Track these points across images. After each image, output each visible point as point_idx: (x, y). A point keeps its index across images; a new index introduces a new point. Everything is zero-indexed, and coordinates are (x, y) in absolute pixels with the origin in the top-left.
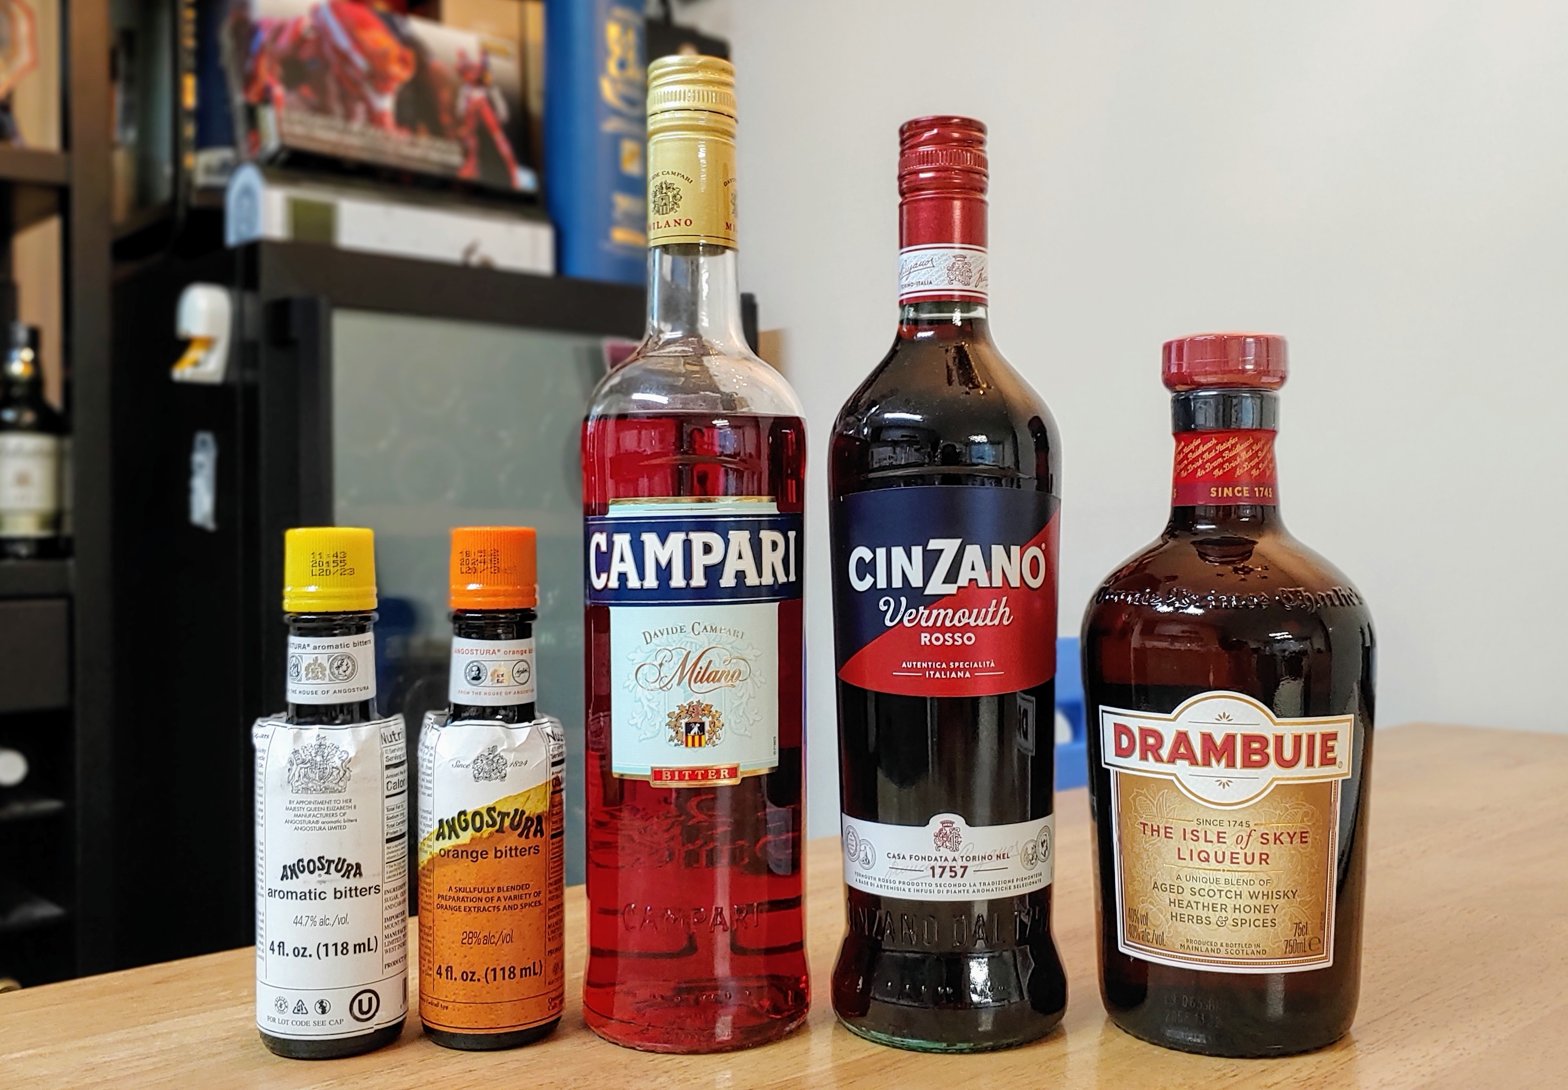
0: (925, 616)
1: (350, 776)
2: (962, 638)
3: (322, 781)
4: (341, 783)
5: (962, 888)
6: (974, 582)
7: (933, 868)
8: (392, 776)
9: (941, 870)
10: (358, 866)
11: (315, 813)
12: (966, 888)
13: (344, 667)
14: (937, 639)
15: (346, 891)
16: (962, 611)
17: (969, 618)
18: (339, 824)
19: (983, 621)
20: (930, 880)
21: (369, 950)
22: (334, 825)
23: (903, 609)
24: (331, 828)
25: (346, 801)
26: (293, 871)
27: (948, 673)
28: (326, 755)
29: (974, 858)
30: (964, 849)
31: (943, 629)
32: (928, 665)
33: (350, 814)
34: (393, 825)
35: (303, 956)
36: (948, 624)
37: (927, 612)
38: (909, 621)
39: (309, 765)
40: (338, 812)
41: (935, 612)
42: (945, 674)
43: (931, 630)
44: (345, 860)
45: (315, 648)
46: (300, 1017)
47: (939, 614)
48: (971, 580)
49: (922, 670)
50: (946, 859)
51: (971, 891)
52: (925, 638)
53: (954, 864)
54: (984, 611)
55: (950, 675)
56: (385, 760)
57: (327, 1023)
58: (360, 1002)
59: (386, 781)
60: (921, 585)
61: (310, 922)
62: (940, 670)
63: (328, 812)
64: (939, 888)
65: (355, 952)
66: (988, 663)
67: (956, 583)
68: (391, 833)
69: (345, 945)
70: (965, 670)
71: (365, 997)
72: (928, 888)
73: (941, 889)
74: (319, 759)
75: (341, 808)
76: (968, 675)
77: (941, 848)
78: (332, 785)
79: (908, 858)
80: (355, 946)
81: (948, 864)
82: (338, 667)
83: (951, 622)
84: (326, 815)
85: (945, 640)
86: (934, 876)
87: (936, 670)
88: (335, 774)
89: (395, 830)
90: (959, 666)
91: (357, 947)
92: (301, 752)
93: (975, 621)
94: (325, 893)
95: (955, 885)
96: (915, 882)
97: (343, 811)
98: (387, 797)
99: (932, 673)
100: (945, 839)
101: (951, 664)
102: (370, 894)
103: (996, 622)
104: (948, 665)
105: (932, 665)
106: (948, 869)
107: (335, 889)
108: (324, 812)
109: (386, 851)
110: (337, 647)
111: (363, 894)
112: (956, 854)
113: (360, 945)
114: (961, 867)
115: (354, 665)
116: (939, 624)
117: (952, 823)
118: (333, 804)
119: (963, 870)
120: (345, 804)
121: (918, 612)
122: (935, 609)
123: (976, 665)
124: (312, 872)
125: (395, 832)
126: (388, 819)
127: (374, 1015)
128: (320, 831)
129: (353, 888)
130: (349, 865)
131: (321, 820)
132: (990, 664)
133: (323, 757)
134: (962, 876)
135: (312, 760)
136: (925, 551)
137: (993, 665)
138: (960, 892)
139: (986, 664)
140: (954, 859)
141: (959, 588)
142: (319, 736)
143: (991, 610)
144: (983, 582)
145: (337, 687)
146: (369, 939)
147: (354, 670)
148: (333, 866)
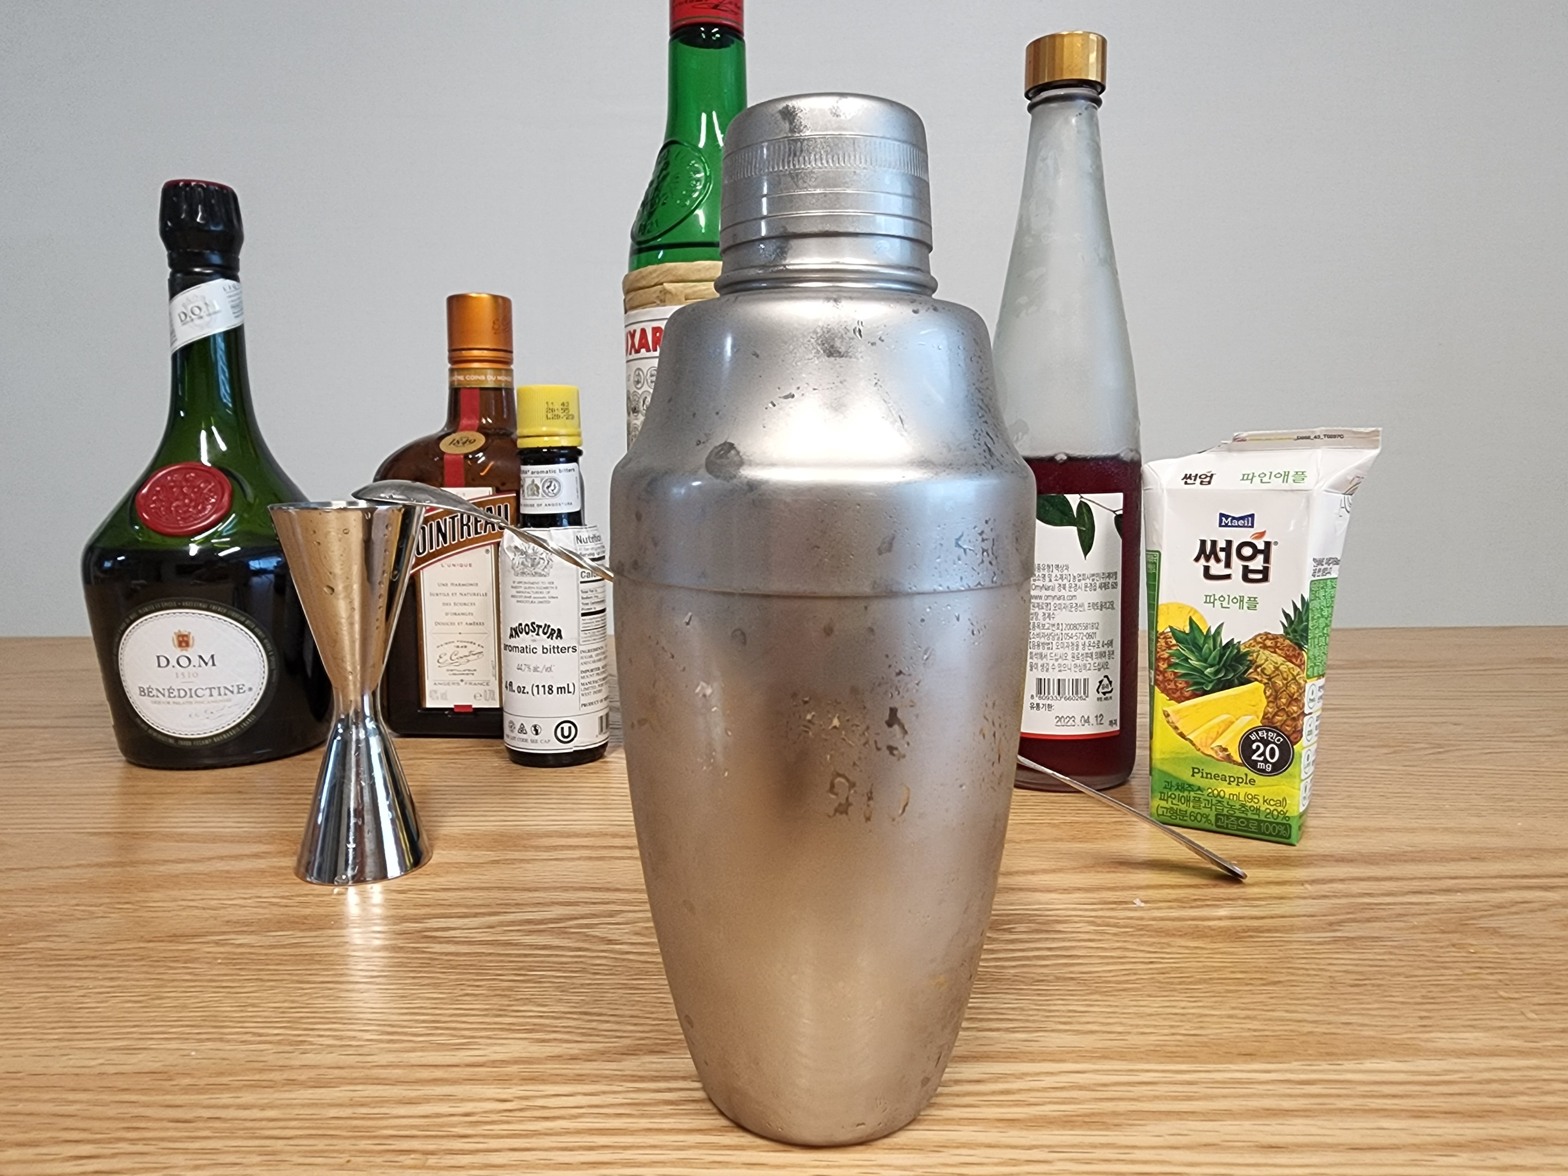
10: (559, 631)
21: (569, 692)
25: (550, 583)
26: (516, 633)
33: (553, 593)
35: (523, 693)
40: (545, 591)
44: (549, 626)
45: (533, 473)
46: (522, 736)
58: (562, 728)
71: (566, 726)
75: (547, 588)
78: (540, 571)
124: (527, 633)
127: (572, 740)
130: (552, 630)
148: (541, 630)
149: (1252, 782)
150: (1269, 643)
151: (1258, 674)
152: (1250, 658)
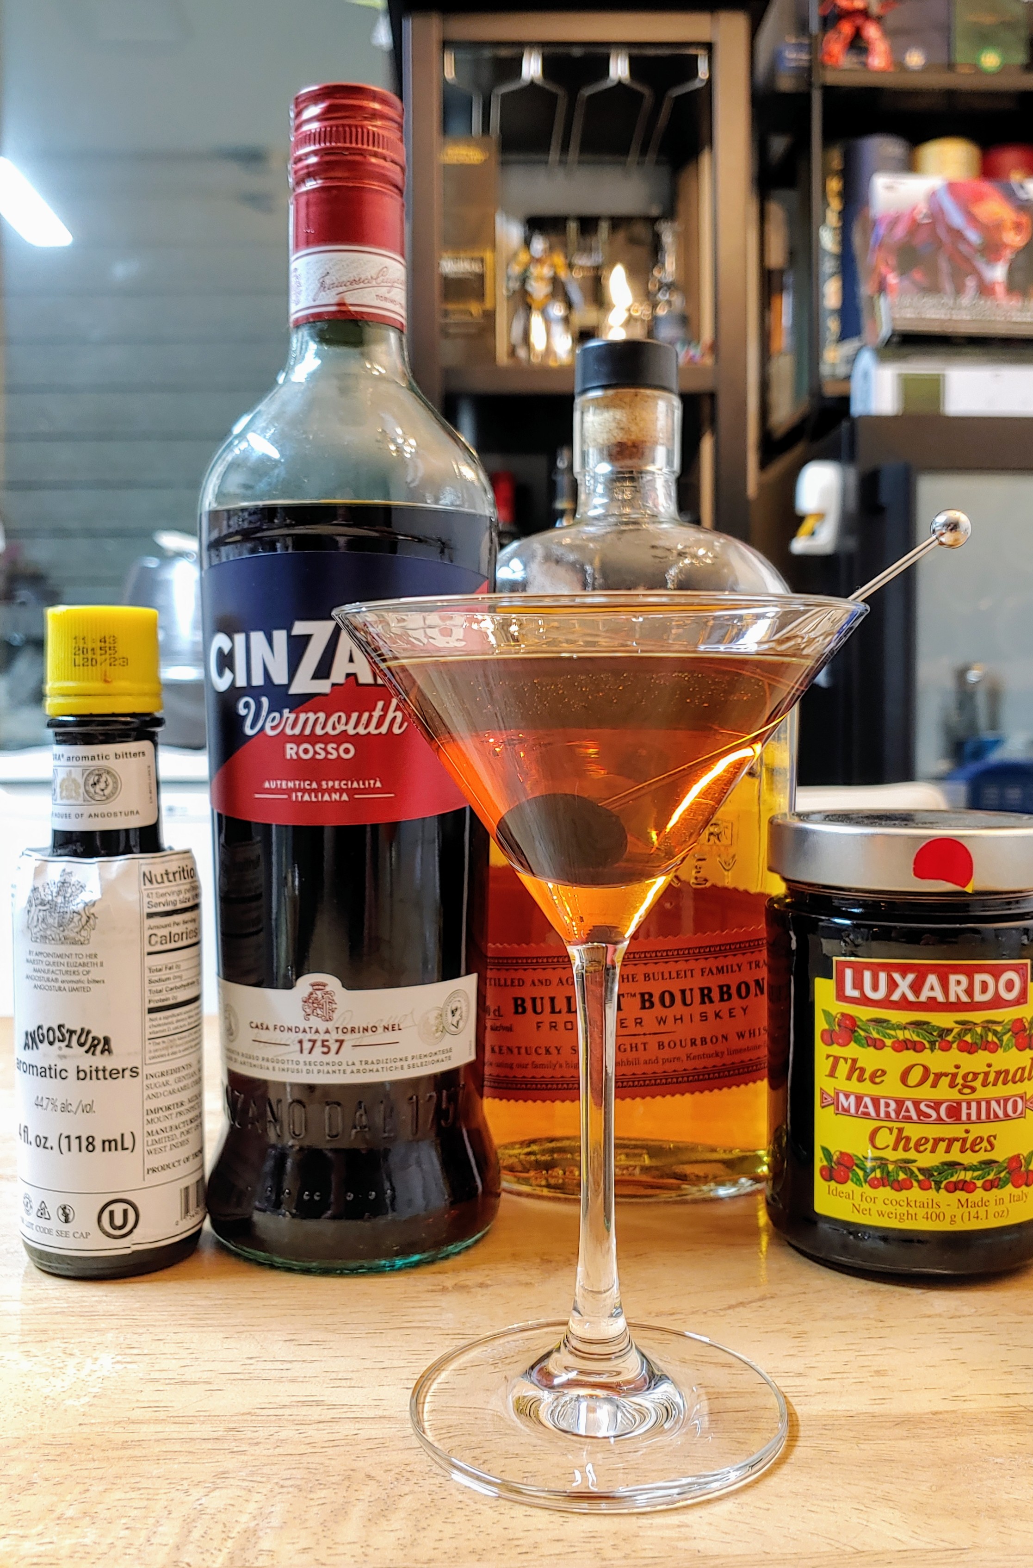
0: (290, 721)
1: (95, 925)
2: (337, 749)
3: (61, 929)
4: (83, 933)
5: (336, 1068)
6: (353, 677)
7: (301, 1042)
8: (158, 927)
9: (311, 1044)
11: (54, 968)
12: (341, 1068)
13: (102, 785)
14: (306, 751)
15: (91, 1072)
16: (336, 715)
17: (346, 724)
18: (82, 985)
19: (366, 728)
20: (297, 1056)
22: (75, 986)
23: (264, 713)
24: (73, 989)
27: (320, 795)
28: (68, 895)
29: (353, 1030)
30: (340, 1019)
31: (313, 739)
32: (295, 785)
34: (161, 991)
36: (319, 731)
37: (292, 716)
38: (273, 728)
39: (48, 907)
41: (303, 717)
42: (316, 796)
43: (299, 740)
47: (307, 719)
48: (348, 675)
49: (289, 791)
50: (317, 1031)
51: (348, 1072)
52: (291, 750)
53: (327, 1037)
54: (366, 715)
55: (322, 797)
56: (146, 905)
57: (71, 1235)
59: (148, 933)
60: (285, 681)
61: (50, 1106)
62: (309, 791)
63: (69, 969)
64: (308, 1067)
65: (104, 1150)
66: (372, 782)
67: (327, 676)
68: (157, 1001)
69: (91, 1140)
70: (341, 791)
72: (295, 1067)
73: (310, 1068)
74: (60, 900)
76: (345, 797)
77: (311, 1017)
79: (271, 1027)
80: (104, 1142)
81: (319, 1037)
82: (95, 784)
83: (323, 728)
84: (67, 972)
85: (316, 753)
86: (301, 1051)
87: (304, 791)
88: (76, 920)
89: (163, 997)
90: (333, 787)
91: (107, 1144)
92: (41, 890)
93: (355, 728)
94: (66, 1071)
95: (328, 1064)
96: (280, 1059)
97: (86, 969)
98: (150, 954)
99: (300, 794)
100: (315, 1005)
101: (324, 783)
102: (123, 1077)
103: (384, 729)
104: (319, 785)
105: (300, 785)
106: (319, 1044)
107: (78, 1067)
108: (64, 969)
109: (148, 1024)
110: (93, 758)
111: (114, 1076)
112: (330, 1025)
113: (110, 1142)
114: (337, 1041)
115: (115, 783)
116: (307, 732)
117: (325, 985)
118: (73, 960)
119: (338, 1044)
120: (89, 960)
121: (281, 716)
122: (302, 712)
123: (355, 785)
125: (163, 1000)
126: (150, 982)
128: (59, 992)
129: (101, 1068)
131: (61, 978)
132: (375, 784)
133: (65, 897)
134: (337, 1053)
135: (53, 900)
136: (290, 637)
137: (378, 784)
138: (334, 1072)
139: (369, 784)
140: (327, 1032)
141: (333, 685)
142: (64, 870)
143: (377, 714)
144: (365, 677)
145: (93, 809)
146: (122, 1135)
147: (115, 788)
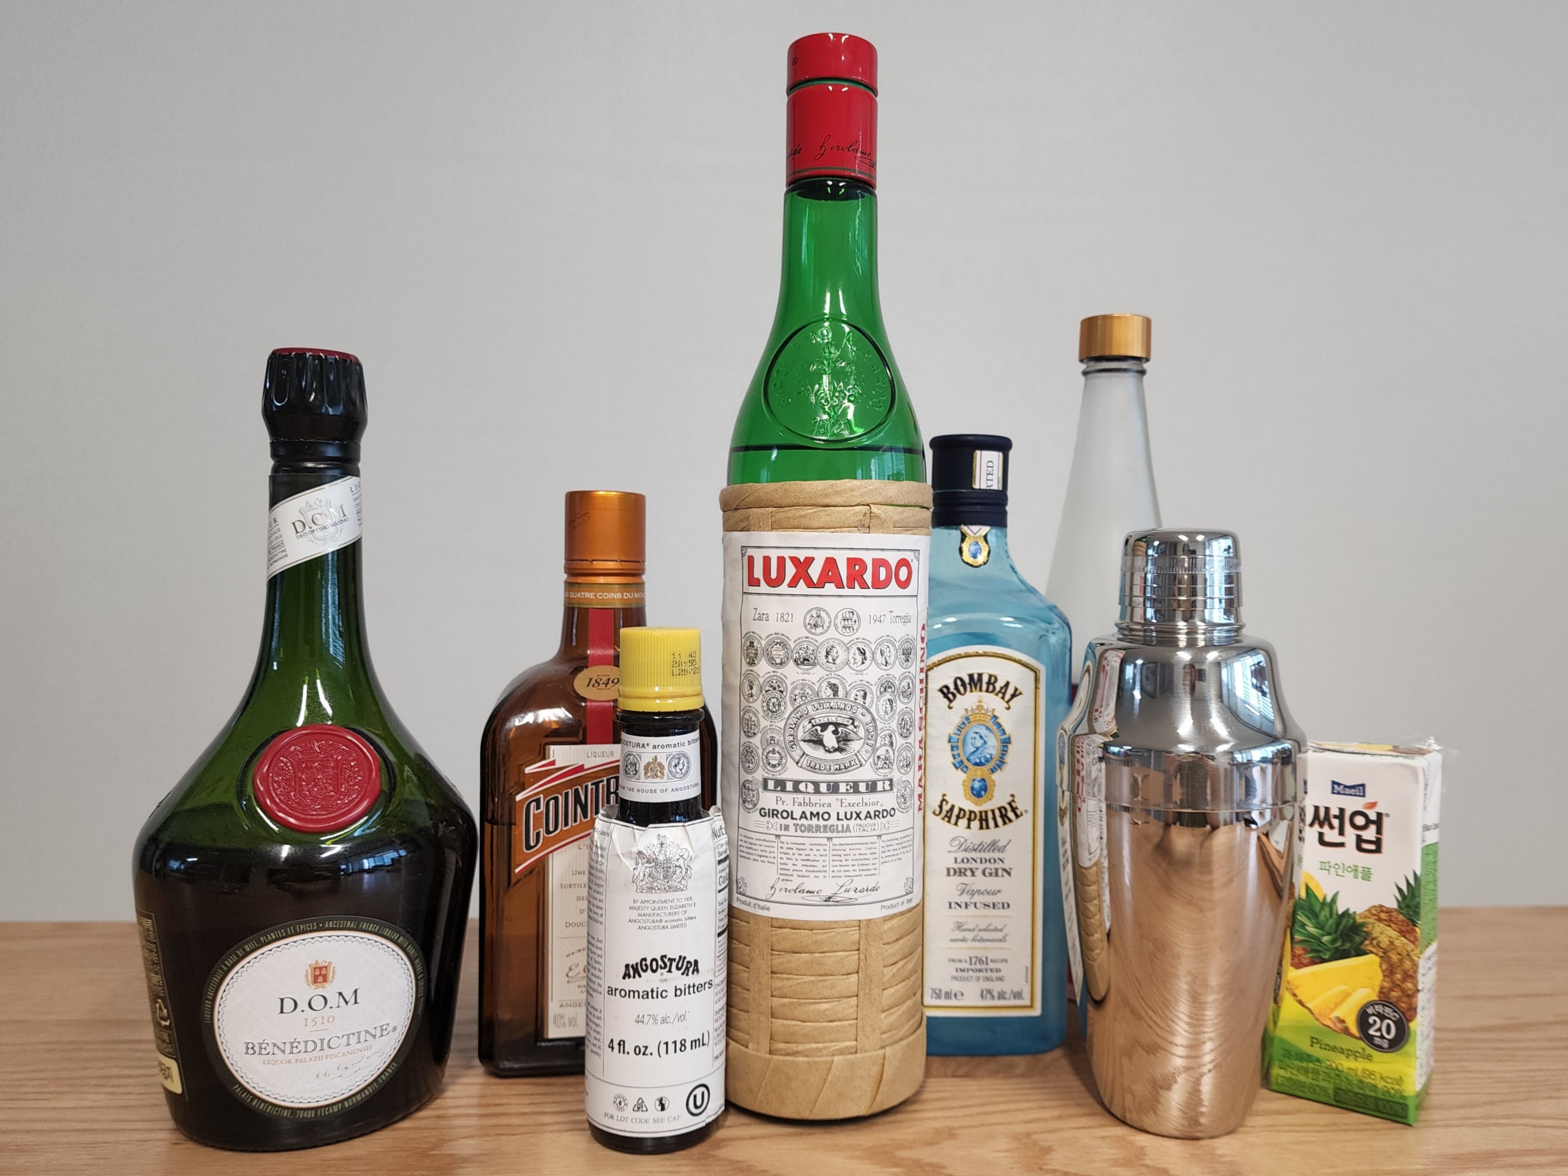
149: (1369, 1058)
150: (1383, 916)
151: (1374, 947)
152: (1365, 929)
